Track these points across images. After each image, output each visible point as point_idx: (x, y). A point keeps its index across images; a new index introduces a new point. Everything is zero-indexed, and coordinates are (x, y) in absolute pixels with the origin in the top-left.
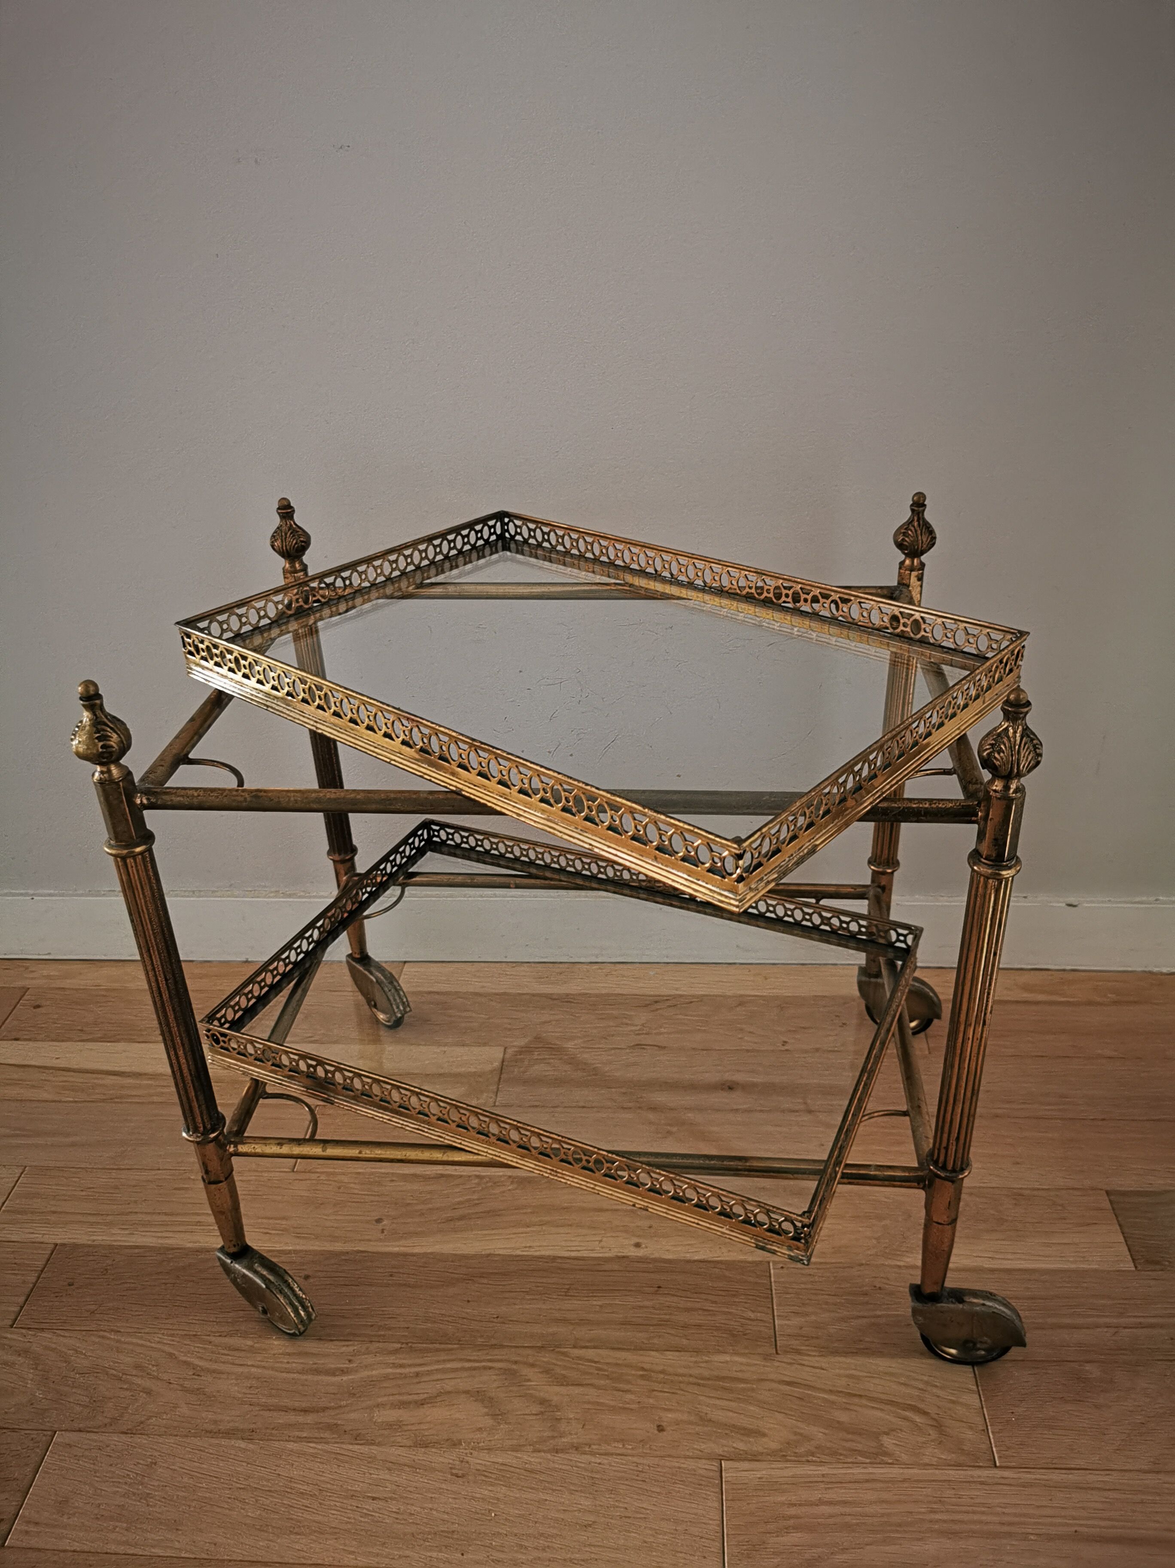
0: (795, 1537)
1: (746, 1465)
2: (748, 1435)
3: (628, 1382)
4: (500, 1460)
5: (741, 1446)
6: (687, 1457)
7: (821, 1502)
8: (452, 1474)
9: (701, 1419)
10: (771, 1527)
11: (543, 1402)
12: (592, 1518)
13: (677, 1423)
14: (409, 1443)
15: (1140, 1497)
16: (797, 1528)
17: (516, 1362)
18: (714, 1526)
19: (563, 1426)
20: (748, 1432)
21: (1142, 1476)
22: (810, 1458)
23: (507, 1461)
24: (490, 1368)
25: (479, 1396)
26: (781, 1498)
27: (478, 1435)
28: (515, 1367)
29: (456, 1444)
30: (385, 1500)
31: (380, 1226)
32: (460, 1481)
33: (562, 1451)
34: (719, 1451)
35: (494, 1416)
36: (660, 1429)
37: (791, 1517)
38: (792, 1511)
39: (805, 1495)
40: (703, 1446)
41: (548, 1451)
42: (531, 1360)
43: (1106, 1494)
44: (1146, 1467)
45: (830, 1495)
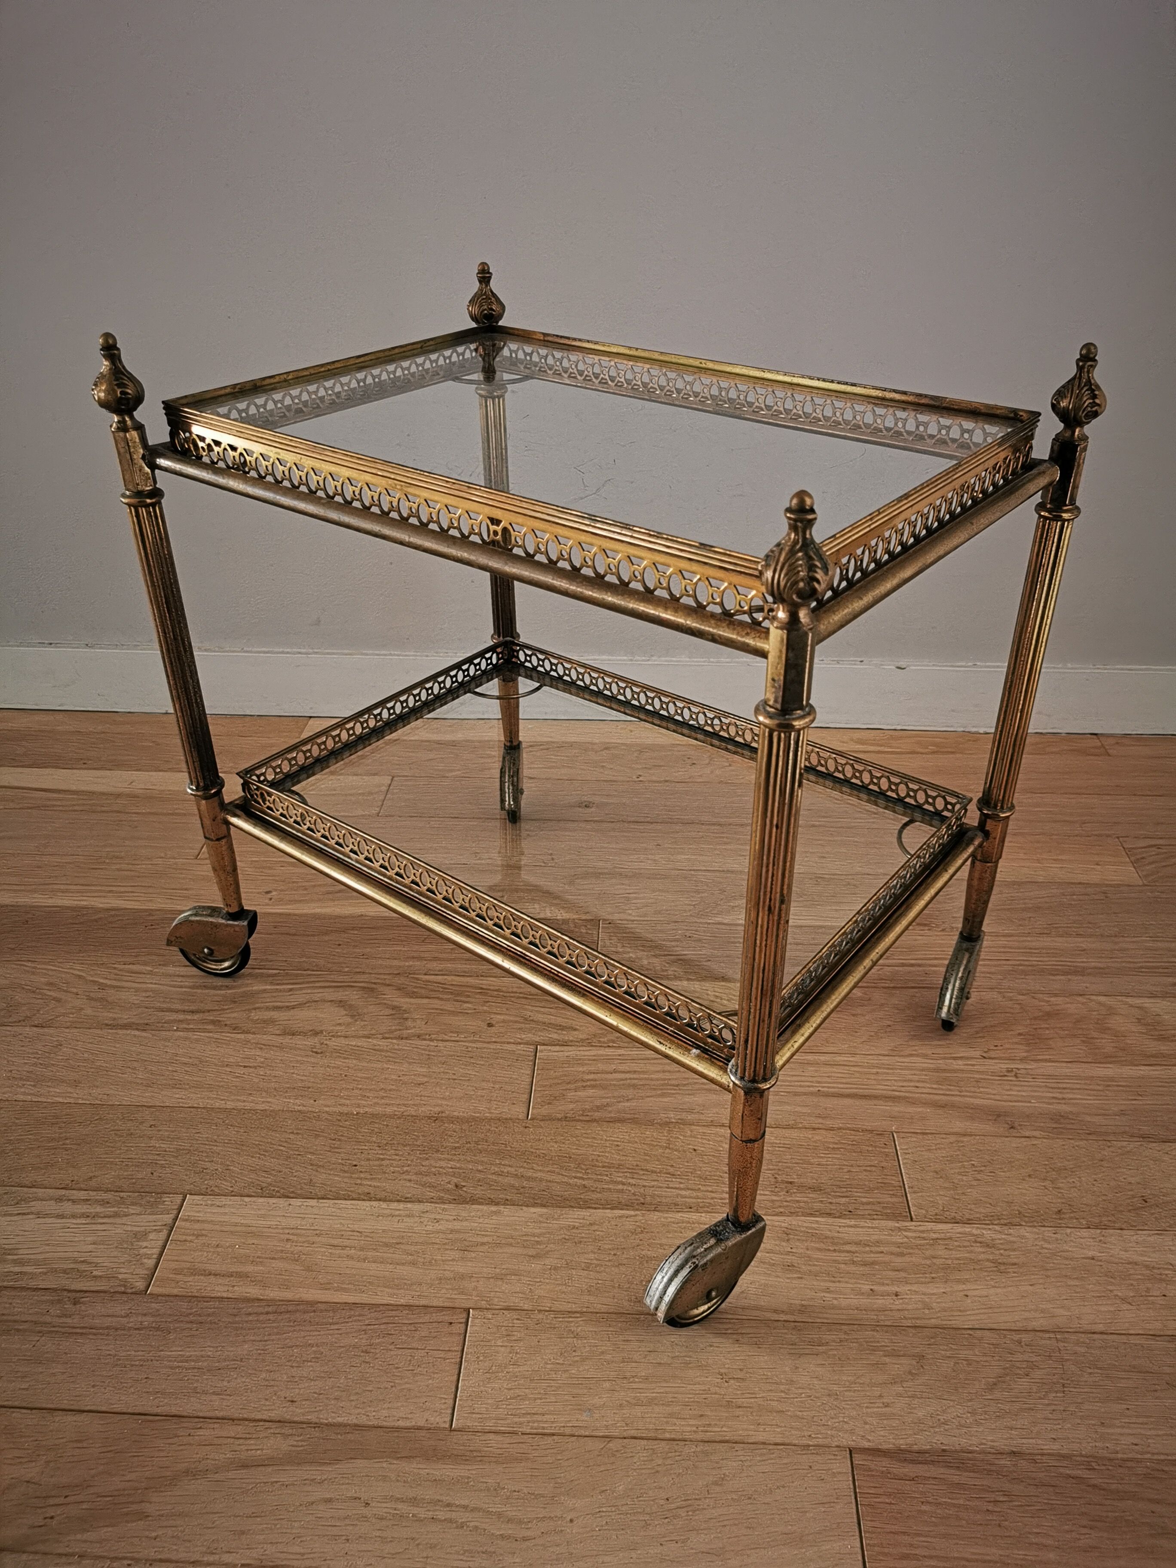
0: (591, 1092)
1: (557, 1048)
2: (562, 1030)
3: (468, 996)
4: (354, 1043)
5: (555, 1036)
6: (508, 1043)
7: (615, 1071)
8: (313, 1052)
9: (526, 1019)
10: (572, 1086)
11: (394, 1008)
12: (426, 1079)
13: (504, 1021)
14: (278, 1032)
15: (875, 1070)
16: (593, 1087)
17: (375, 983)
18: (525, 1085)
19: (409, 1023)
20: (563, 1028)
21: (881, 1058)
22: (611, 1044)
23: (360, 1044)
24: (352, 987)
25: (341, 1003)
26: (585, 1069)
27: (338, 1028)
28: (374, 986)
29: (316, 1033)
30: (255, 1067)
31: (269, 896)
32: (319, 1056)
33: (406, 1038)
34: (537, 1039)
35: (352, 1016)
36: (490, 1025)
37: (588, 1080)
38: (592, 1076)
39: (601, 1066)
40: (524, 1036)
41: (395, 1038)
42: (388, 982)
43: (847, 1068)
44: (886, 1053)
45: (622, 1068)
